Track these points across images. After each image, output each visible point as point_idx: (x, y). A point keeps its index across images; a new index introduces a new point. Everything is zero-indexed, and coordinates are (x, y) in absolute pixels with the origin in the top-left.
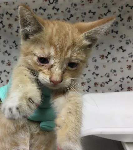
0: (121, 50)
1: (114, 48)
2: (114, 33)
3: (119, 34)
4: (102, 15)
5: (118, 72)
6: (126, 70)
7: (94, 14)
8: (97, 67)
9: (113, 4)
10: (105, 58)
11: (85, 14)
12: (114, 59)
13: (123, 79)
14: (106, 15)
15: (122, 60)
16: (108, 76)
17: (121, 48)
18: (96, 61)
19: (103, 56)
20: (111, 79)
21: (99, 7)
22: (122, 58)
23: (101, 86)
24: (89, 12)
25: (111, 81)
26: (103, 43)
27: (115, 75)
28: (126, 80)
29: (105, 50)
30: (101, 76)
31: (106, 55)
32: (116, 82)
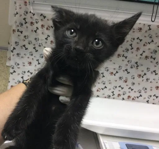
0: (154, 73)
2: (152, 59)
3: (156, 61)
4: (146, 43)
5: (148, 90)
6: (154, 89)
7: (141, 41)
8: (134, 84)
9: (156, 36)
10: (141, 77)
11: (134, 39)
12: (147, 80)
13: (151, 96)
14: (149, 44)
15: (153, 81)
16: (140, 92)
17: (155, 71)
18: (134, 78)
19: (140, 76)
20: (142, 95)
21: (145, 36)
22: (154, 79)
23: (133, 99)
24: (137, 39)
25: (141, 96)
26: (142, 65)
27: (145, 92)
28: (153, 97)
29: (143, 71)
30: (135, 92)
31: (143, 75)
32: (145, 98)
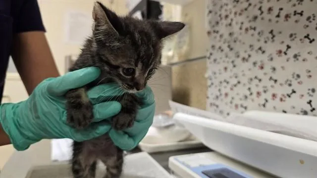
1: (295, 37)
